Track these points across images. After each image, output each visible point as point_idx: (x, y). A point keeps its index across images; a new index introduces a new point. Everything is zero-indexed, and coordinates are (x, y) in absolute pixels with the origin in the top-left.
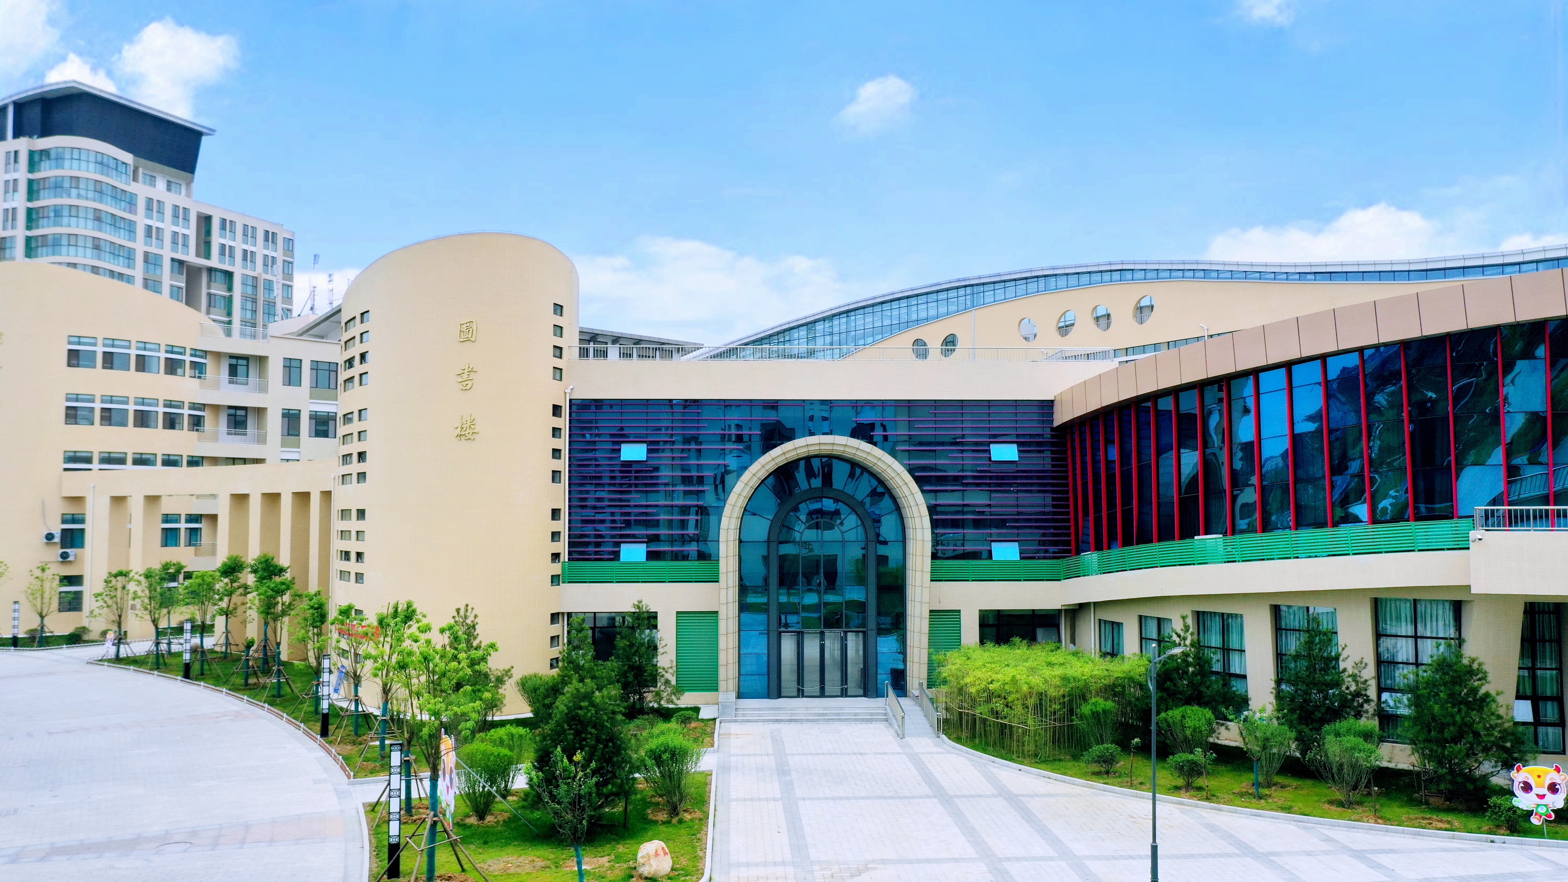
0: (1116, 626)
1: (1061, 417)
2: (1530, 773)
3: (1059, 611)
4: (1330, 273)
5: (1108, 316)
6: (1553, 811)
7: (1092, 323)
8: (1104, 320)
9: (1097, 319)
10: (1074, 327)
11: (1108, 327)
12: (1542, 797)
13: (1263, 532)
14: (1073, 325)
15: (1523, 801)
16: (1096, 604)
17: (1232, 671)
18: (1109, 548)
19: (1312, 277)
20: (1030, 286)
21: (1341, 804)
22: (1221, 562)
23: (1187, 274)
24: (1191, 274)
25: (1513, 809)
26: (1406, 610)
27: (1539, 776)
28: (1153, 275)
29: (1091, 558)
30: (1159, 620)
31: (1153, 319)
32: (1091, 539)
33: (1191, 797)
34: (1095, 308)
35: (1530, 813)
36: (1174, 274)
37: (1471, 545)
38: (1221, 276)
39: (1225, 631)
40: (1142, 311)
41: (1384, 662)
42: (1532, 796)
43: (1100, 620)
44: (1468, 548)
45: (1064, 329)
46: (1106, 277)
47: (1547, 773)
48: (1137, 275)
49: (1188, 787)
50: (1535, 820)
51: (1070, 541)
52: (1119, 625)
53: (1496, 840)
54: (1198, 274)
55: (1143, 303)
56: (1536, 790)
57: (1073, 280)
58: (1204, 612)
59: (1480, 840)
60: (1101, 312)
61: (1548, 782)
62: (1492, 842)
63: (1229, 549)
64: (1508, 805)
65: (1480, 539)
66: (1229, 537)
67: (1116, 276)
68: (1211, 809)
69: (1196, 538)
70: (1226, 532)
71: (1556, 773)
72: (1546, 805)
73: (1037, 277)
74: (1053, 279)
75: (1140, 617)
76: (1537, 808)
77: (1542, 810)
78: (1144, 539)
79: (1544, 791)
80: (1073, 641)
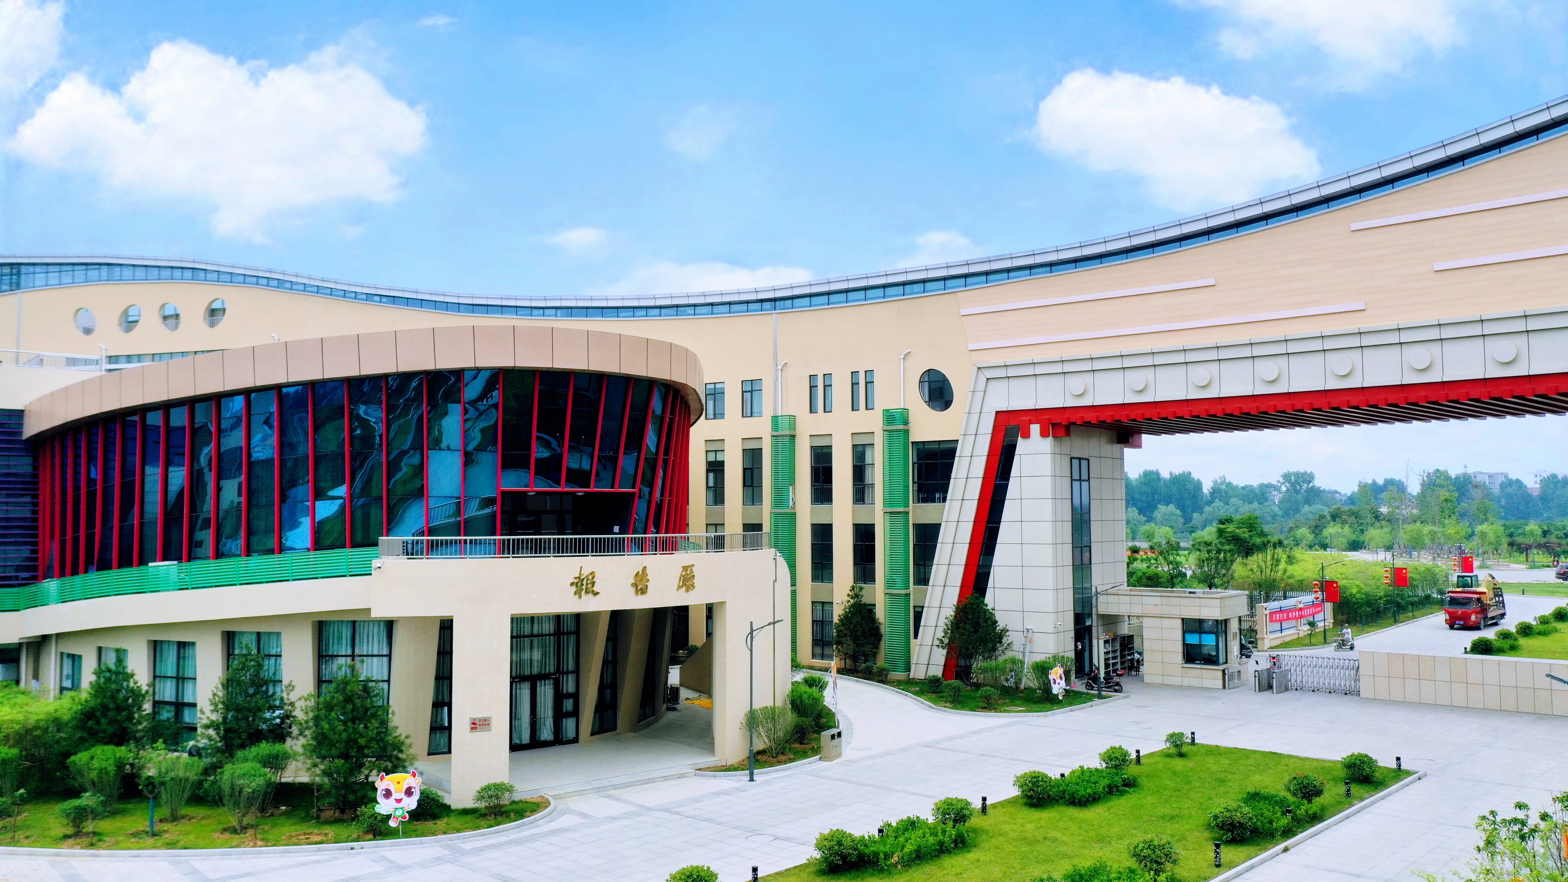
0: (75, 659)
1: (32, 428)
2: (391, 780)
3: (20, 644)
4: (394, 297)
5: (177, 316)
6: (407, 812)
7: (158, 321)
8: (171, 319)
9: (165, 318)
10: (139, 324)
11: (176, 327)
12: (399, 801)
13: (217, 558)
14: (136, 322)
15: (383, 807)
16: (58, 636)
17: (186, 700)
18: (86, 572)
19: (377, 298)
20: (90, 273)
21: (234, 831)
22: (174, 590)
23: (262, 281)
24: (265, 281)
25: (375, 816)
26: (346, 633)
27: (398, 783)
28: (227, 278)
29: (51, 585)
30: (118, 651)
31: (225, 322)
32: (56, 564)
33: (71, 847)
34: (163, 307)
35: (389, 817)
36: (248, 279)
37: (373, 572)
38: (295, 287)
39: (180, 658)
40: (214, 314)
41: (325, 681)
42: (392, 801)
43: (62, 654)
44: (371, 574)
45: (129, 323)
46: (177, 273)
47: (405, 779)
48: (209, 276)
49: (78, 834)
50: (392, 823)
51: (37, 566)
52: (80, 657)
53: (356, 847)
54: (272, 283)
55: (214, 306)
56: (395, 796)
57: (140, 273)
58: (162, 642)
59: (342, 849)
60: (169, 311)
61: (405, 787)
62: (352, 849)
63: (182, 576)
64: (370, 813)
65: (379, 568)
66: (184, 564)
67: (188, 274)
68: (89, 856)
69: (150, 564)
70: (181, 559)
71: (412, 777)
72: (402, 808)
73: (100, 264)
74: (117, 269)
75: (100, 649)
76: (395, 812)
77: (399, 813)
78: (104, 565)
79: (402, 795)
80: (36, 676)
